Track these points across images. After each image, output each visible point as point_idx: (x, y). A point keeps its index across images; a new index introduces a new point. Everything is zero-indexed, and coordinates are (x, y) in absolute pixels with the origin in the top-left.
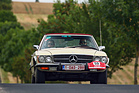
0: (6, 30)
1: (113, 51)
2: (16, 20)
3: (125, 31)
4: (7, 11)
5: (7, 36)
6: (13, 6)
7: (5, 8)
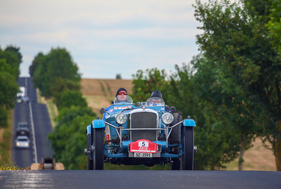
0: (71, 118)
1: (211, 143)
2: (85, 105)
3: (226, 114)
4: (73, 92)
5: (72, 127)
6: (82, 84)
7: (70, 87)
